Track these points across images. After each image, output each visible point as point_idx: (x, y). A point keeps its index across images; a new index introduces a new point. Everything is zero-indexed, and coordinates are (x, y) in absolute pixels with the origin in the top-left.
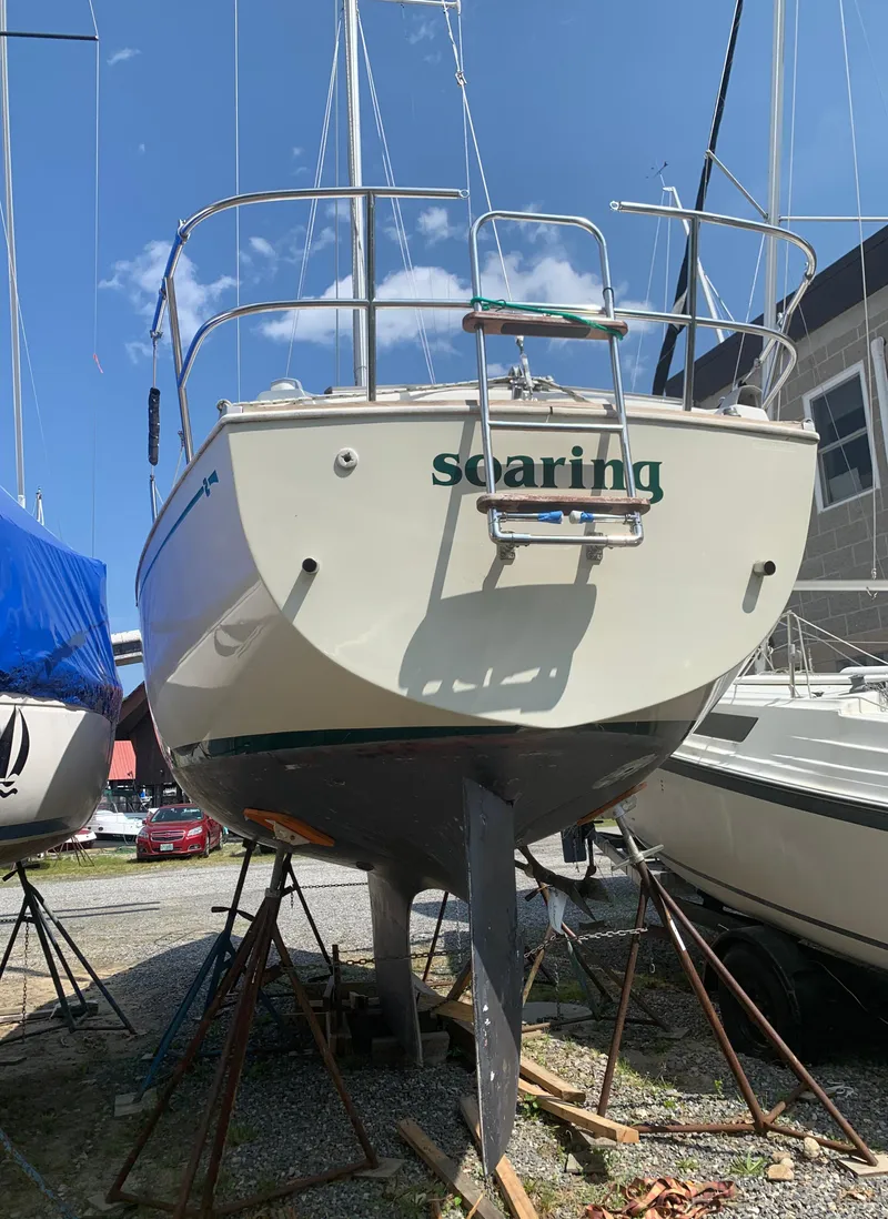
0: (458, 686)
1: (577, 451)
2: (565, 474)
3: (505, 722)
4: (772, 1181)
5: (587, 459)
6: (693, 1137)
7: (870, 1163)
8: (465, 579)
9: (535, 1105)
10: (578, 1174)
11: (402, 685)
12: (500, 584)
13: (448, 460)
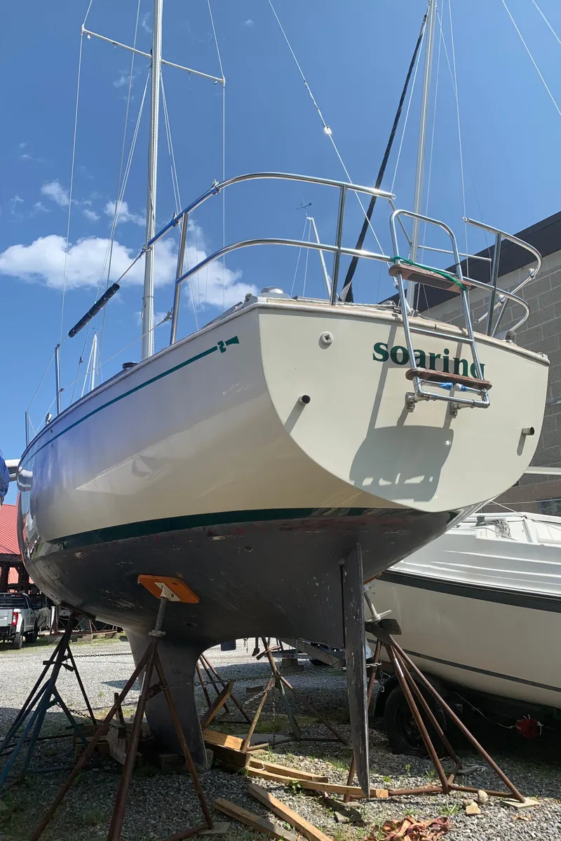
0: (382, 482)
1: (447, 351)
2: (439, 364)
3: (406, 507)
4: (469, 815)
5: (451, 357)
6: (404, 798)
7: (522, 801)
8: (387, 419)
9: (299, 786)
10: (347, 823)
11: (352, 477)
12: (407, 423)
13: (382, 347)
